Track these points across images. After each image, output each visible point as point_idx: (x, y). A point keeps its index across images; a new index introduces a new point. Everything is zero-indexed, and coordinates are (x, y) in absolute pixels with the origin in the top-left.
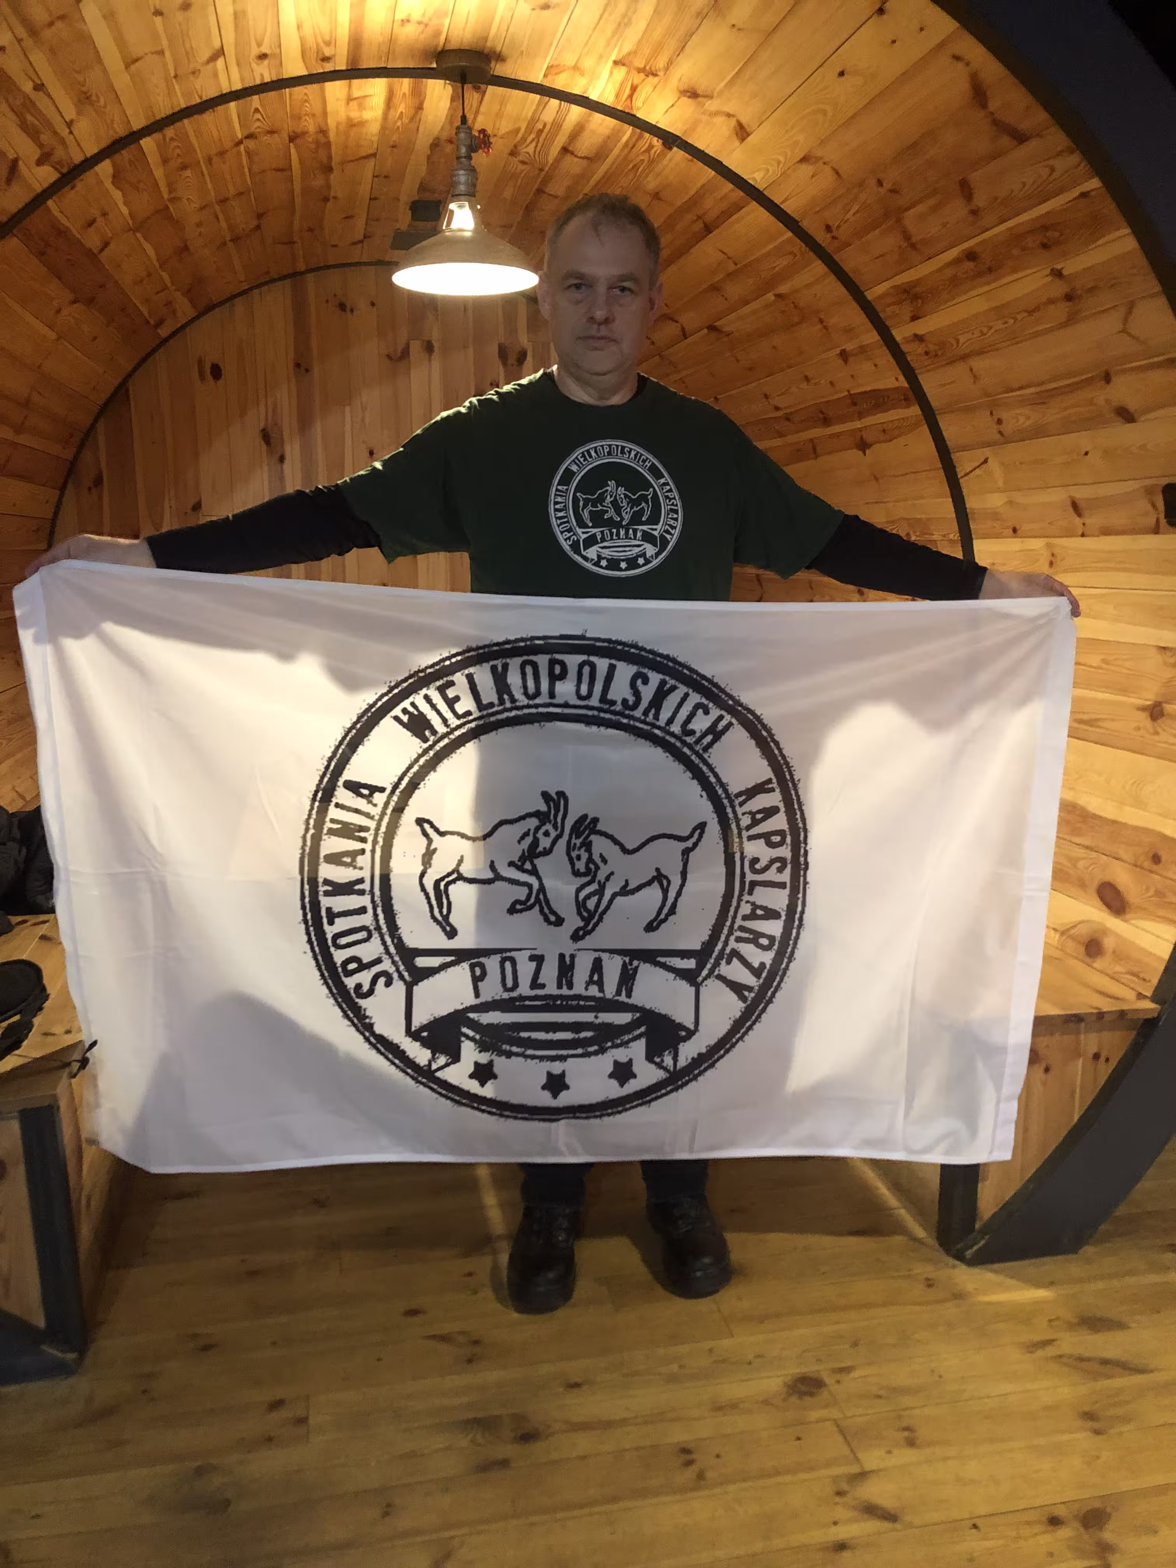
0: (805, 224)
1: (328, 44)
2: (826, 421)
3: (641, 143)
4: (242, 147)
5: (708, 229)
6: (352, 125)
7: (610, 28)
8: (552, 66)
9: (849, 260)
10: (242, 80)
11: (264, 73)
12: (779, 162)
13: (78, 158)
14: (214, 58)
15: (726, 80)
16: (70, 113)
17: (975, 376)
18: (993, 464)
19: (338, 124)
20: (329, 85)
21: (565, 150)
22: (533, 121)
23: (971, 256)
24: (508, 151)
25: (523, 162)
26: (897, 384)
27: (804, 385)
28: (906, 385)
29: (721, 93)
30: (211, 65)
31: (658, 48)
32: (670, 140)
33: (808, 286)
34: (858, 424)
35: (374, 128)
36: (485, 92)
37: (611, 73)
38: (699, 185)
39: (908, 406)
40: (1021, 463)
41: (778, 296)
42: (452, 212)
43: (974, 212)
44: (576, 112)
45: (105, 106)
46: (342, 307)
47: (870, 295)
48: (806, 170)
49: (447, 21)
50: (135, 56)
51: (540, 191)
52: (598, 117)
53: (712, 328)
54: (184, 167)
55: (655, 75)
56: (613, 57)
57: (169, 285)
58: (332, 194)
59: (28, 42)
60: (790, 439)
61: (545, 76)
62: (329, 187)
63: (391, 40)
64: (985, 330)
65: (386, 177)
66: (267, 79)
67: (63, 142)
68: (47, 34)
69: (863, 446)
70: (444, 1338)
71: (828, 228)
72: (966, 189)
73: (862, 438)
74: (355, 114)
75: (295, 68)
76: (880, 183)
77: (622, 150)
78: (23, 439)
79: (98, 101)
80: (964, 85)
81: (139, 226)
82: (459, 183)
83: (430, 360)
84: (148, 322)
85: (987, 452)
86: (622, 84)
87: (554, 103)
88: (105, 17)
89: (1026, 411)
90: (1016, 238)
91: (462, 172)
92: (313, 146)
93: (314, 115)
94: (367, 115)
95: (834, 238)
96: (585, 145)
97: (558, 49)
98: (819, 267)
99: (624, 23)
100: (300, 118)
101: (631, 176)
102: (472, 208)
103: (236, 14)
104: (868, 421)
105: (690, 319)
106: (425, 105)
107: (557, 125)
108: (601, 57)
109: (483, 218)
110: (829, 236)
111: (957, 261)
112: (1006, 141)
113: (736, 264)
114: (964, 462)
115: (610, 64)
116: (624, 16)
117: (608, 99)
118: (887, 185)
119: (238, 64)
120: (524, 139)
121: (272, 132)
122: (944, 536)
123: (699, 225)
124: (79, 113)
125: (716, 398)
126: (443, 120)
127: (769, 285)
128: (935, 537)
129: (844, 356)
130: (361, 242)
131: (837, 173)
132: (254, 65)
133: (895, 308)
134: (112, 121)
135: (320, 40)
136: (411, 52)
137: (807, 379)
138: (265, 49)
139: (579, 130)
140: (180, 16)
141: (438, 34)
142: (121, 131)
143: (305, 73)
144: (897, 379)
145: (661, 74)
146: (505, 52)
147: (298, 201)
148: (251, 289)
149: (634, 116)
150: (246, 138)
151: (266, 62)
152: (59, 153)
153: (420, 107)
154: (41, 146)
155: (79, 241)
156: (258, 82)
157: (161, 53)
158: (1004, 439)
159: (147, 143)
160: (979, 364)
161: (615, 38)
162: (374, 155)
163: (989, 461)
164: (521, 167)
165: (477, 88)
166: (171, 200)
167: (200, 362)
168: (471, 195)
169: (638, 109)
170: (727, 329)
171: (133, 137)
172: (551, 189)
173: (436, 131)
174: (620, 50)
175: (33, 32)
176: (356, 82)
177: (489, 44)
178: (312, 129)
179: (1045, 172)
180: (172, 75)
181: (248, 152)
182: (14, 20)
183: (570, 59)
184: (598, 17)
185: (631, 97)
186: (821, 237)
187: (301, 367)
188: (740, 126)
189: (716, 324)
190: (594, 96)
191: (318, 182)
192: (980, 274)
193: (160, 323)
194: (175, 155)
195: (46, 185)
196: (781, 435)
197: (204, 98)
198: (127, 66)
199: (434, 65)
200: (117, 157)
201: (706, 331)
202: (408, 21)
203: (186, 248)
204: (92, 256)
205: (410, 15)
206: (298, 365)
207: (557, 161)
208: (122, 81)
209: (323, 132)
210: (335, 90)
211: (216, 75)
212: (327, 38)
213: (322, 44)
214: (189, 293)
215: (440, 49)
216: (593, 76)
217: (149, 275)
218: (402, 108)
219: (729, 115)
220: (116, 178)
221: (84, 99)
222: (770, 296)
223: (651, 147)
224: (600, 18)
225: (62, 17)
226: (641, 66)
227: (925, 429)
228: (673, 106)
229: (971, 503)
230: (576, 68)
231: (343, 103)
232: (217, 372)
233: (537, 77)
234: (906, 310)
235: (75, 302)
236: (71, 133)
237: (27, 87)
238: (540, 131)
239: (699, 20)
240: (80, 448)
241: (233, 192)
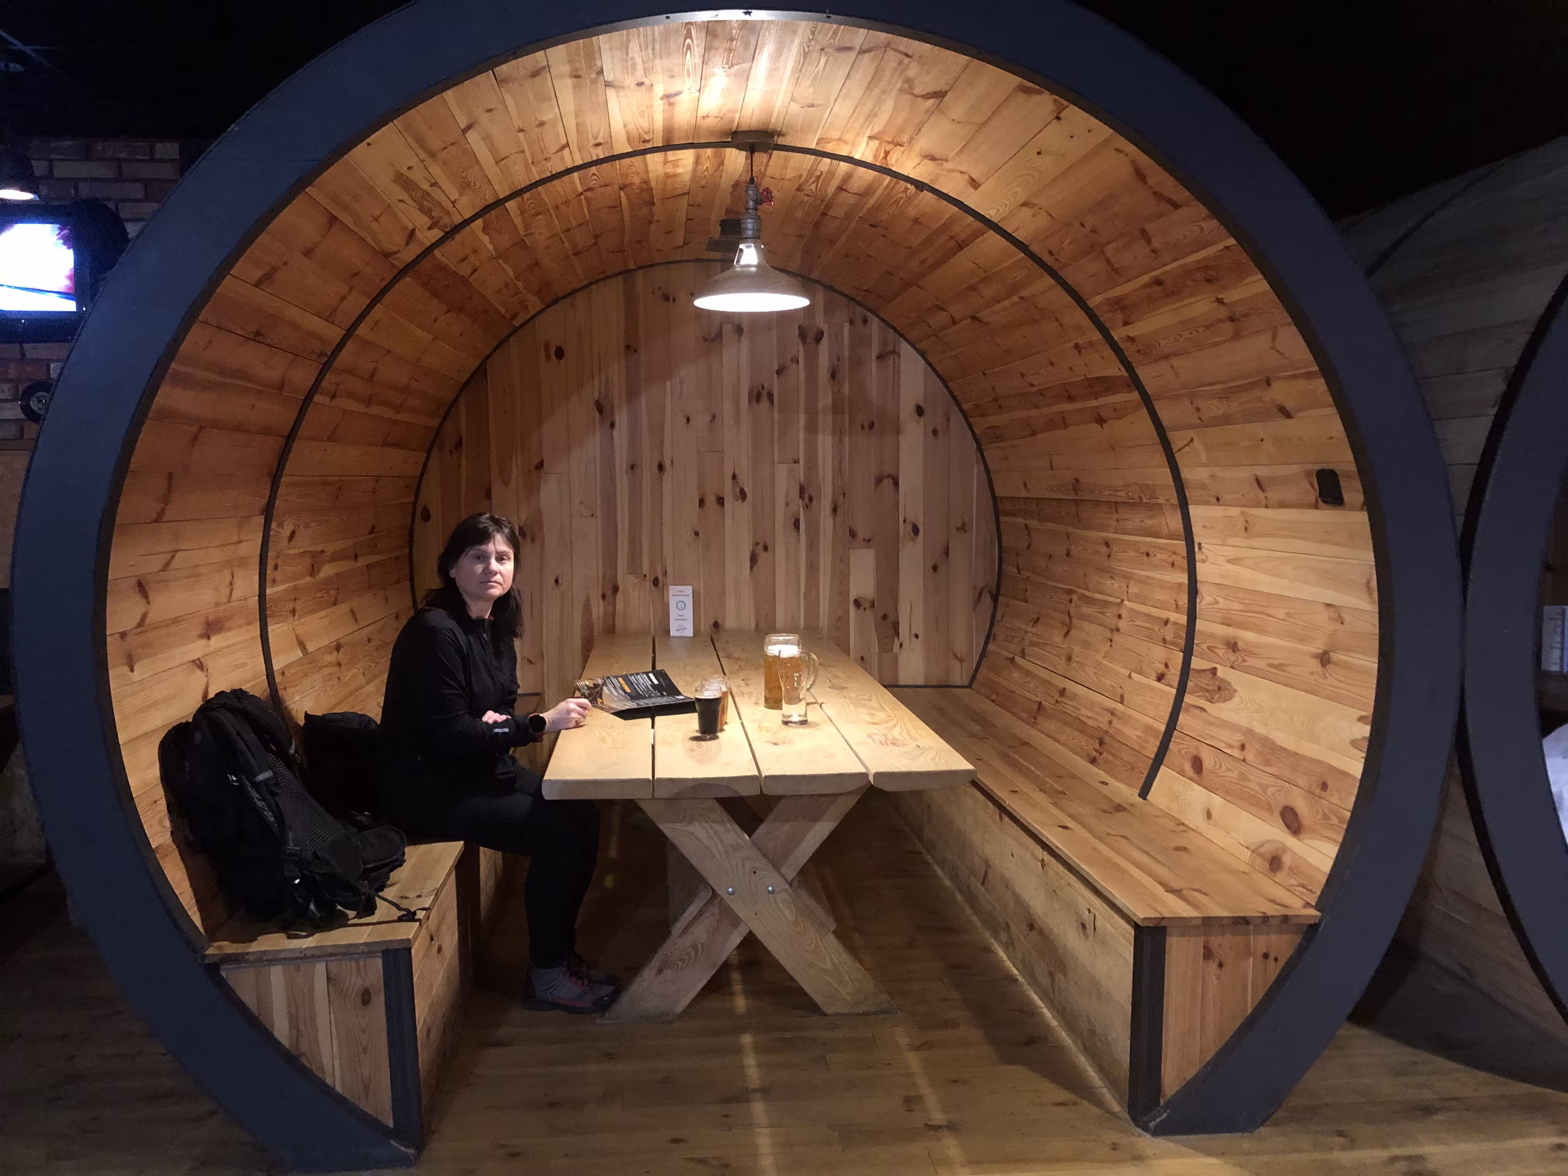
0: (1033, 248)
1: (647, 133)
2: (1071, 399)
3: (898, 186)
4: (582, 197)
5: (961, 246)
6: (668, 176)
7: (862, 119)
8: (822, 139)
9: (1071, 276)
10: (582, 159)
11: (601, 153)
12: (1006, 205)
13: (458, 220)
14: (562, 148)
15: (956, 151)
16: (454, 195)
17: (1176, 372)
18: (1197, 443)
19: (657, 179)
20: (649, 156)
21: (840, 189)
22: (811, 172)
23: (1158, 282)
24: (796, 187)
25: (808, 196)
26: (1118, 373)
27: (1050, 368)
28: (1126, 374)
29: (953, 158)
30: (560, 153)
31: (901, 130)
32: (920, 186)
33: (1043, 293)
34: (1095, 403)
35: (687, 178)
36: (771, 155)
37: (868, 144)
38: (947, 216)
39: (1131, 392)
40: (1217, 444)
41: (1022, 298)
42: (741, 250)
43: (1154, 251)
44: (844, 166)
45: (480, 187)
46: (666, 298)
47: (1091, 303)
48: (1027, 212)
49: (738, 115)
50: (503, 156)
51: (824, 214)
52: (862, 170)
53: (974, 318)
54: (537, 214)
55: (901, 146)
56: (868, 134)
57: (522, 289)
58: (655, 218)
59: (429, 161)
60: (1045, 411)
61: (817, 144)
62: (652, 215)
63: (696, 128)
64: (1178, 337)
65: (698, 206)
66: (602, 156)
67: (448, 213)
68: (442, 155)
69: (1101, 421)
70: (702, 1161)
71: (1051, 253)
72: (1145, 235)
73: (1099, 415)
74: (670, 170)
75: (623, 147)
76: (1082, 225)
77: (884, 190)
78: (400, 417)
79: (475, 185)
80: (1128, 169)
81: (502, 255)
82: (747, 229)
83: (739, 341)
84: (505, 318)
85: (1191, 433)
86: (877, 150)
87: (827, 161)
88: (483, 139)
89: (1215, 402)
90: (1188, 272)
91: (749, 221)
92: (638, 191)
93: (638, 173)
94: (680, 170)
95: (1056, 260)
96: (855, 186)
97: (825, 129)
98: (1049, 280)
99: (872, 115)
100: (627, 175)
101: (894, 208)
102: (757, 248)
103: (577, 124)
104: (1102, 401)
105: (956, 310)
106: (726, 162)
107: (831, 174)
108: (858, 134)
109: (767, 253)
110: (1053, 258)
111: (1146, 286)
112: (1165, 206)
113: (985, 272)
114: (1177, 440)
115: (865, 139)
116: (872, 111)
117: (869, 159)
118: (1089, 226)
119: (580, 150)
120: (806, 181)
121: (606, 185)
122: (1167, 500)
123: (953, 243)
124: (460, 195)
125: (984, 374)
126: (742, 169)
127: (1015, 288)
128: (1160, 501)
129: (1077, 346)
130: (682, 247)
131: (1050, 215)
132: (592, 150)
133: (1110, 314)
134: (485, 195)
135: (641, 131)
136: (712, 133)
137: (1052, 363)
138: (599, 140)
139: (847, 178)
140: (537, 130)
141: (732, 122)
142: (490, 199)
143: (631, 150)
144: (1119, 369)
145: (906, 145)
146: (784, 130)
147: (627, 224)
148: (590, 284)
149: (891, 170)
150: (586, 191)
151: (600, 147)
152: (446, 220)
153: (722, 163)
154: (432, 218)
155: (454, 272)
156: (595, 158)
157: (523, 152)
158: (1203, 424)
159: (510, 205)
160: (1176, 362)
161: (866, 124)
162: (689, 193)
163: (1194, 439)
164: (806, 198)
165: (765, 151)
166: (526, 235)
167: (547, 346)
168: (756, 238)
169: (893, 165)
170: (986, 320)
171: (500, 202)
172: (832, 213)
173: (736, 178)
174: (872, 129)
175: (433, 155)
176: (669, 153)
177: (771, 127)
178: (637, 181)
179: (1197, 230)
180: (530, 162)
181: (587, 200)
182: (419, 151)
183: (835, 135)
184: (852, 111)
185: (885, 157)
186: (1046, 258)
187: (631, 349)
188: (972, 179)
189: (977, 315)
190: (857, 156)
191: (645, 211)
192: (1168, 296)
193: (515, 316)
194: (530, 208)
195: (433, 241)
196: (1037, 407)
197: (554, 172)
198: (497, 163)
199: (730, 140)
200: (487, 216)
201: (970, 319)
202: (708, 116)
203: (537, 263)
204: (464, 280)
205: (708, 113)
206: (628, 347)
207: (835, 195)
208: (492, 171)
209: (647, 182)
210: (655, 161)
211: (562, 158)
212: (646, 130)
213: (643, 134)
214: (538, 293)
215: (734, 129)
216: (855, 145)
217: (507, 285)
218: (707, 164)
219: (962, 173)
220: (485, 229)
221: (465, 186)
222: (1016, 298)
223: (906, 189)
224: (854, 112)
225: (453, 144)
226: (890, 140)
227: (1144, 411)
228: (918, 164)
229: (1186, 474)
230: (840, 140)
231: (662, 164)
232: (560, 353)
233: (813, 146)
234: (1119, 317)
235: (448, 311)
236: (454, 207)
237: (425, 186)
238: (819, 177)
239: (928, 115)
240: (444, 419)
241: (574, 224)
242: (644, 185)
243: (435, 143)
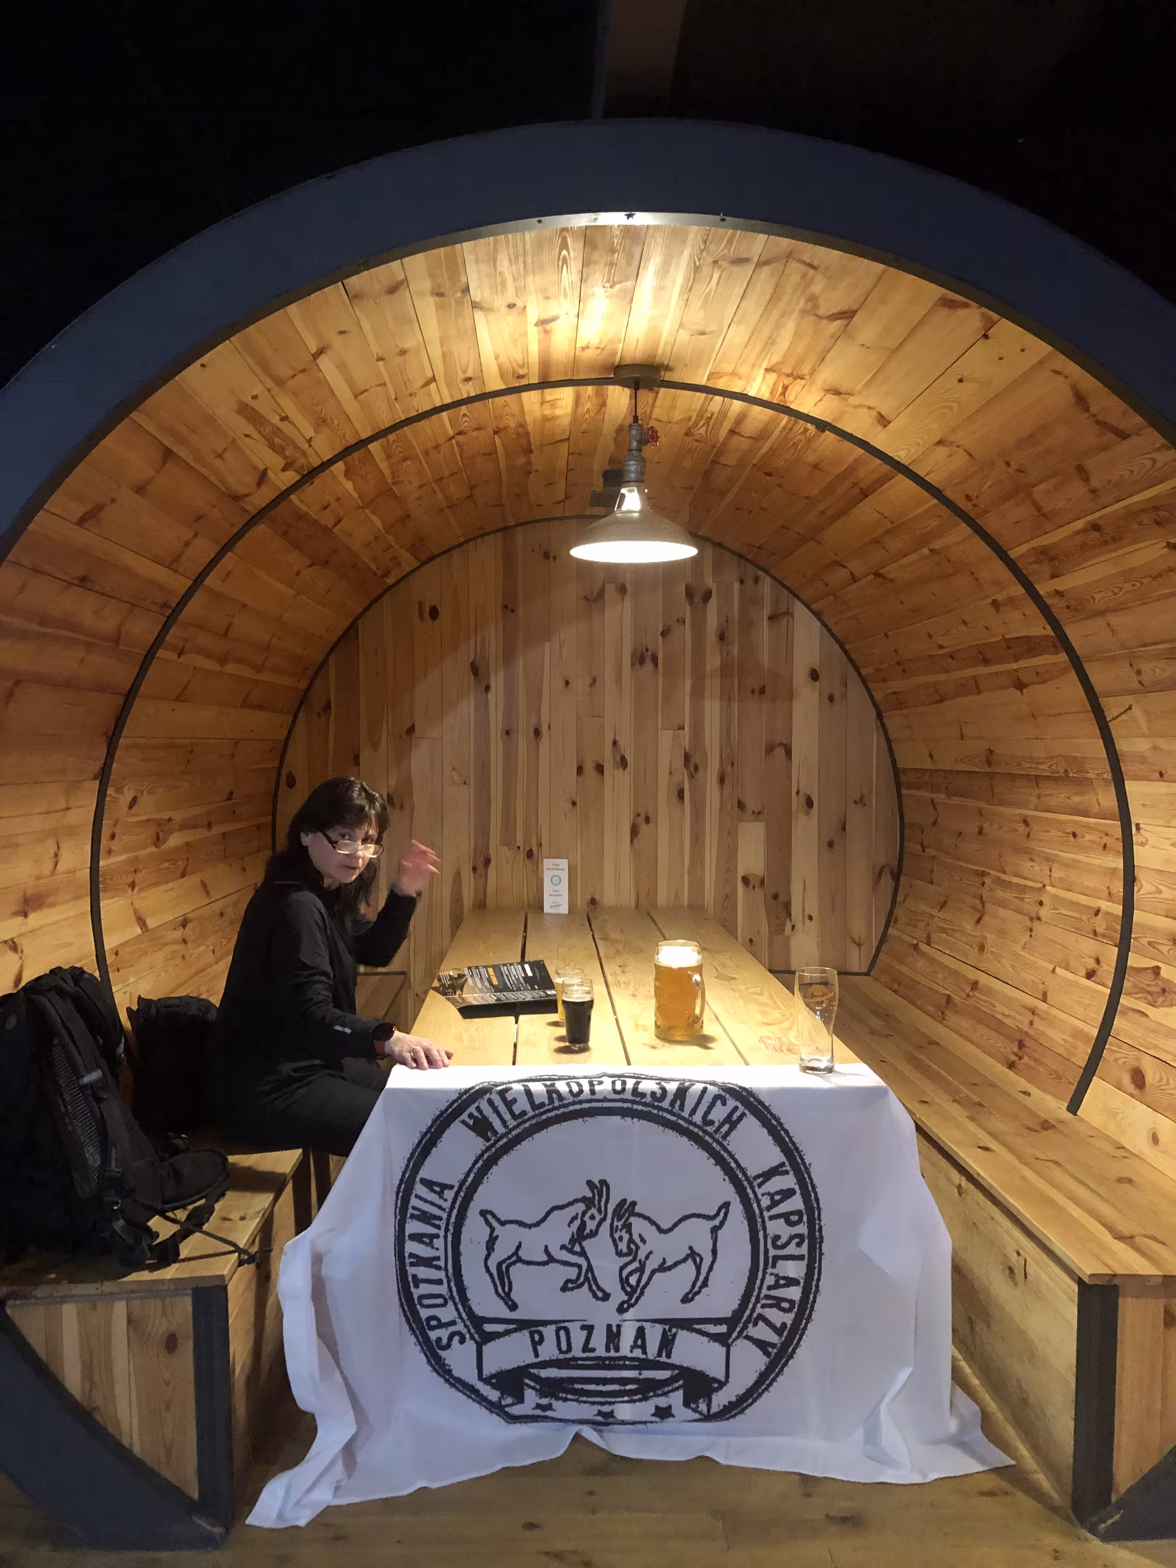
0: (948, 493)
1: (522, 367)
2: (986, 662)
3: (798, 427)
4: (454, 441)
5: (865, 494)
6: (546, 419)
7: (759, 347)
8: (713, 373)
9: (991, 523)
10: (451, 396)
11: (471, 390)
12: (918, 444)
13: (316, 463)
14: (427, 384)
15: (863, 383)
16: (309, 432)
17: (1112, 630)
18: (1137, 711)
19: (534, 422)
20: (525, 395)
21: (732, 432)
22: (701, 412)
23: (1095, 527)
24: (683, 431)
25: (696, 441)
26: (1044, 633)
27: (963, 628)
28: (1053, 634)
29: (860, 392)
30: (425, 389)
31: (801, 361)
32: (822, 425)
33: (957, 544)
34: (1014, 666)
35: (566, 421)
36: (658, 392)
37: (764, 377)
38: (851, 460)
39: (1057, 653)
40: (1162, 712)
41: (931, 550)
42: (623, 496)
43: (1093, 491)
44: (737, 405)
45: (338, 425)
46: (546, 555)
47: (1013, 554)
48: (942, 451)
49: (621, 346)
50: (362, 389)
51: (714, 462)
52: (757, 409)
53: (877, 575)
54: (405, 459)
55: (803, 379)
56: (764, 366)
57: (394, 544)
58: (534, 468)
59: (276, 390)
60: (955, 675)
61: (708, 379)
62: (530, 463)
63: (575, 361)
64: (1117, 590)
65: (579, 454)
66: (472, 394)
67: (304, 454)
68: (291, 383)
69: (1020, 686)
70: (556, 1553)
71: (968, 498)
72: (1083, 473)
73: (1019, 679)
74: (548, 412)
75: (495, 384)
76: (1008, 464)
77: (781, 432)
78: (262, 677)
79: (333, 422)
80: (1068, 393)
81: (368, 504)
82: (630, 472)
83: (623, 599)
84: (375, 574)
85: (1129, 699)
86: (775, 384)
87: (718, 399)
88: (337, 366)
89: (1162, 664)
90: (1134, 514)
91: (632, 462)
92: (514, 436)
93: (514, 415)
94: (558, 412)
95: (975, 505)
96: (749, 428)
97: (717, 361)
98: (964, 529)
99: (770, 343)
100: (502, 417)
101: (792, 451)
102: (640, 492)
103: (444, 354)
104: (1022, 664)
105: (857, 566)
106: (608, 402)
107: (723, 414)
108: (754, 366)
109: (651, 498)
110: (969, 504)
111: (1084, 531)
112: (1111, 436)
113: (892, 522)
114: (1112, 707)
115: (762, 371)
116: (770, 337)
117: (765, 395)
118: (1014, 466)
119: (448, 386)
120: (696, 424)
121: (478, 429)
122: (1098, 774)
123: (856, 490)
124: (316, 432)
125: (886, 635)
126: (625, 411)
127: (924, 540)
128: (1090, 775)
129: (995, 604)
130: (564, 501)
131: (970, 454)
132: (461, 386)
133: (1036, 567)
134: (344, 434)
135: (514, 364)
136: (592, 367)
137: (965, 623)
138: (469, 374)
139: (741, 418)
140: (399, 360)
141: (614, 354)
142: (351, 440)
143: (504, 387)
144: (1044, 628)
145: (807, 377)
146: (671, 364)
147: (504, 475)
148: (467, 542)
149: (788, 407)
150: (457, 434)
151: (471, 383)
152: (302, 461)
153: (604, 404)
154: (286, 458)
155: (316, 521)
156: (465, 396)
157: (384, 384)
158: (1145, 689)
159: (374, 447)
160: (1114, 619)
161: (763, 354)
162: (568, 439)
163: (1133, 708)
164: (696, 444)
165: (651, 390)
166: (393, 483)
167: (420, 604)
168: (640, 482)
169: (792, 402)
170: (891, 576)
171: (363, 443)
172: (722, 460)
173: (619, 421)
174: (769, 360)
175: (280, 383)
176: (547, 391)
177: (657, 360)
178: (512, 424)
179: (1148, 463)
180: (393, 398)
181: (458, 443)
182: (265, 378)
183: (728, 368)
184: (747, 338)
185: (783, 394)
186: (962, 503)
187: (509, 608)
188: (880, 415)
189: (881, 571)
190: (752, 393)
191: (521, 460)
192: (1106, 543)
193: (387, 573)
194: (397, 452)
195: (289, 485)
196: (947, 671)
197: (420, 411)
198: (356, 397)
199: (612, 376)
200: (349, 458)
201: (872, 576)
202: (588, 347)
203: (409, 516)
204: (327, 531)
205: (588, 344)
206: (505, 607)
207: (727, 439)
208: (351, 407)
209: (522, 425)
210: (531, 398)
211: (430, 395)
212: (521, 363)
213: (516, 368)
214: (412, 549)
215: (617, 364)
216: (749, 379)
217: (376, 538)
218: (588, 406)
219: (870, 408)
220: (347, 473)
221: (321, 422)
222: (925, 551)
223: (806, 430)
224: (750, 338)
225: (302, 371)
226: (789, 372)
227: (1073, 674)
228: (820, 400)
229: (1121, 746)
230: (733, 374)
231: (538, 405)
232: (434, 613)
233: (702, 381)
234: (1046, 568)
235: (311, 565)
236: (310, 446)
237: (275, 420)
238: (710, 418)
239: (834, 340)
240: (313, 679)
241: (448, 473)
242: (521, 430)
243: (283, 370)
